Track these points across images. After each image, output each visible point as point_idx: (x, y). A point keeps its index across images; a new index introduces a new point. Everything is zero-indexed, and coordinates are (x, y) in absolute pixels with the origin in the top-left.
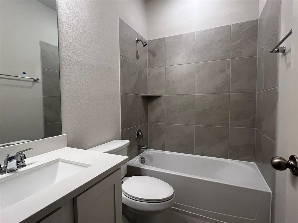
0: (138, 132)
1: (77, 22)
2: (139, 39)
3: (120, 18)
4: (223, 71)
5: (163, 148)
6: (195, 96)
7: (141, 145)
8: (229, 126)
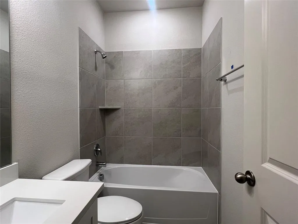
0: (97, 148)
1: (32, 28)
2: (98, 50)
3: (80, 27)
4: (175, 88)
5: (121, 162)
6: (152, 110)
7: (99, 161)
8: (181, 136)
